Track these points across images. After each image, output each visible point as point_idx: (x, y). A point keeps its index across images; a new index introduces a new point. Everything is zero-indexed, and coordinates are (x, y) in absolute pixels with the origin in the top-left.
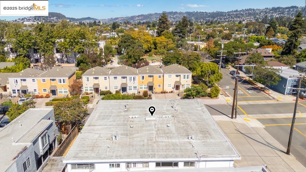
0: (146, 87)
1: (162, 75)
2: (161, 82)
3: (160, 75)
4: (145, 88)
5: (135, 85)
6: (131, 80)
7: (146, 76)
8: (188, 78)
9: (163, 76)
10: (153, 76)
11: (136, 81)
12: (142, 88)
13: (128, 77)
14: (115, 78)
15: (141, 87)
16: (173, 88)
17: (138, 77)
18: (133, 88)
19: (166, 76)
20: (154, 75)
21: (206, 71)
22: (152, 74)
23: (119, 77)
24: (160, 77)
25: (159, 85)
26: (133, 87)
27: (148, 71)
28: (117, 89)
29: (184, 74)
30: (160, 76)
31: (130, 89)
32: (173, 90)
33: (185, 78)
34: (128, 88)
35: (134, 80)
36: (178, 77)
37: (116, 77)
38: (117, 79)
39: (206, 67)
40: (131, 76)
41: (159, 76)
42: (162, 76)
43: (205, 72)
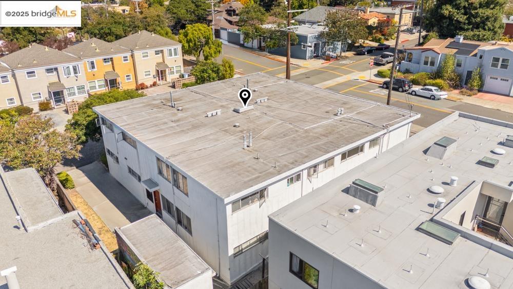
0: (103, 83)
1: (128, 55)
2: (130, 70)
3: (125, 55)
4: (100, 86)
5: (80, 83)
6: (69, 74)
7: (97, 60)
8: (176, 54)
9: (132, 56)
10: (112, 59)
11: (80, 74)
12: (94, 87)
13: (61, 67)
14: (31, 73)
15: (92, 85)
16: (154, 78)
17: (83, 66)
18: (76, 91)
19: (138, 54)
20: (114, 56)
21: (197, 39)
22: (109, 54)
23: (40, 71)
24: (125, 59)
25: (127, 76)
26: (76, 88)
27: (97, 51)
28: (40, 99)
29: (169, 48)
30: (127, 57)
31: (70, 95)
32: (155, 80)
33: (171, 55)
34: (66, 92)
35: (75, 72)
36: (159, 54)
37: (34, 72)
38: (35, 76)
39: (194, 32)
40: (66, 65)
41: (124, 57)
42: (129, 58)
43: (195, 40)
